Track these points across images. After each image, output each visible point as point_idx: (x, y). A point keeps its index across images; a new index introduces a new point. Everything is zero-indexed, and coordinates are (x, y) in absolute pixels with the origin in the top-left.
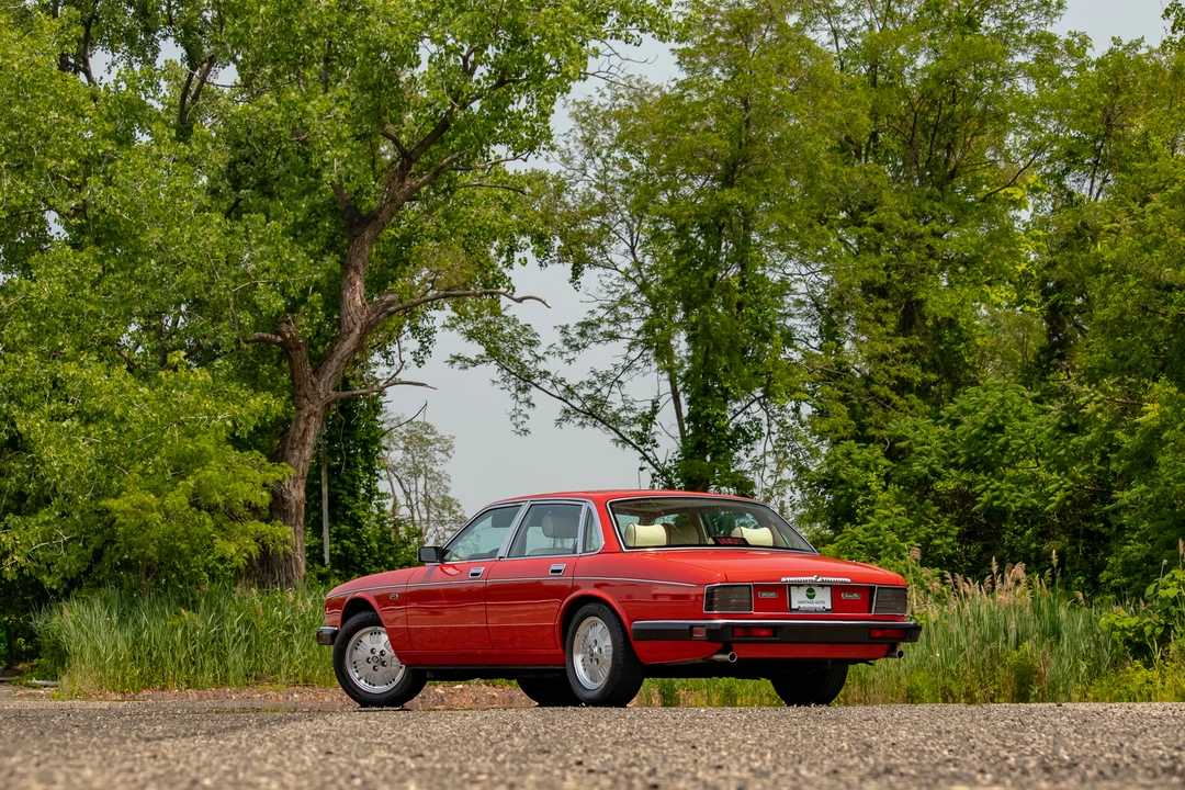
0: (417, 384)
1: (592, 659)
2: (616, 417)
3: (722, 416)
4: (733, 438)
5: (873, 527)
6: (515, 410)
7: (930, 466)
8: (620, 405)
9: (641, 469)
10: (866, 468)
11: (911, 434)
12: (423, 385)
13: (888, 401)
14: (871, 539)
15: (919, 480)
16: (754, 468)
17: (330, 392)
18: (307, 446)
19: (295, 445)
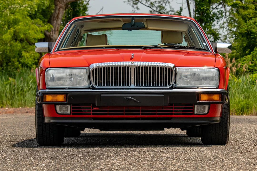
3: (209, 9)
8: (169, 9)
16: (220, 28)
18: (59, 19)
19: (55, 19)
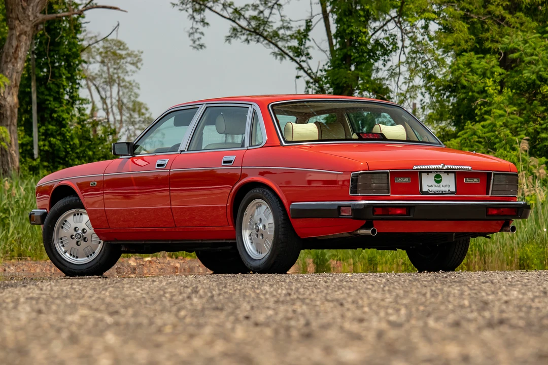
0: (111, 8)
1: (258, 233)
2: (276, 34)
3: (364, 33)
4: (373, 51)
5: (490, 125)
6: (192, 28)
7: (537, 73)
8: (279, 24)
9: (298, 77)
10: (484, 75)
11: (522, 47)
12: (115, 8)
13: (503, 19)
14: (488, 135)
15: (529, 85)
16: (391, 76)
17: (38, 15)
18: (19, 60)
19: (9, 60)
